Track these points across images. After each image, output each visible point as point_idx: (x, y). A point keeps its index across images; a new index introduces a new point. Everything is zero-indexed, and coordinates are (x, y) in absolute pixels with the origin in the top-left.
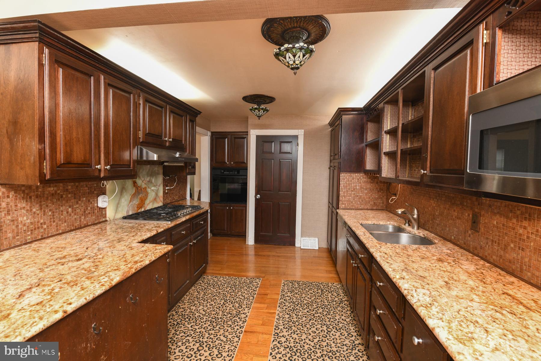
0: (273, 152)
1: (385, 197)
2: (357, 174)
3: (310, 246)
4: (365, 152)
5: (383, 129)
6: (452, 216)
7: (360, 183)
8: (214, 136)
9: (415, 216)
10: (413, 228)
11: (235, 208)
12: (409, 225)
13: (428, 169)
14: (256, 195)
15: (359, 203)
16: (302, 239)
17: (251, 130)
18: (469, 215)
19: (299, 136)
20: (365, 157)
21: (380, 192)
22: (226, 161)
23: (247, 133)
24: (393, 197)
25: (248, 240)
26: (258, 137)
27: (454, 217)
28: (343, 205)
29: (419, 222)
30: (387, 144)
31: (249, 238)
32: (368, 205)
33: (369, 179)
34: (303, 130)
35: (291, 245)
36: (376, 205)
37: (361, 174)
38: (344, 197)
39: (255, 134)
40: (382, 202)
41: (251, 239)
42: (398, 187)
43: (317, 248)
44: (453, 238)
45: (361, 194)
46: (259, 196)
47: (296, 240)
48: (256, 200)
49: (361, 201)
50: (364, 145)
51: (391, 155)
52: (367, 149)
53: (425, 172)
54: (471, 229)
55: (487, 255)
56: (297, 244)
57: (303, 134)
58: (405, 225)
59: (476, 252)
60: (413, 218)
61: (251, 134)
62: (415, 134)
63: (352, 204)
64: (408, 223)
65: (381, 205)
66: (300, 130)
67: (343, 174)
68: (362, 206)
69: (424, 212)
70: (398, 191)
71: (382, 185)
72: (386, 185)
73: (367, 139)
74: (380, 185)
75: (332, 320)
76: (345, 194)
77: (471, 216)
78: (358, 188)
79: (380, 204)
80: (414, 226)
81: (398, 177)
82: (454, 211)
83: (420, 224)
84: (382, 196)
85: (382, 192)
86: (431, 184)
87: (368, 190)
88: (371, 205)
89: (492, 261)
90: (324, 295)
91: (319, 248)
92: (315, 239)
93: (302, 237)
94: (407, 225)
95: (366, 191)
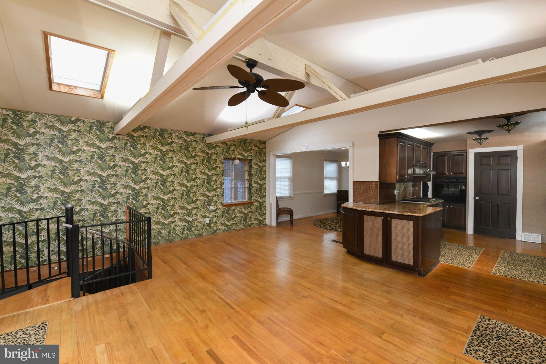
0: (491, 164)
8: (435, 155)
14: (475, 196)
17: (470, 149)
22: (446, 173)
23: (466, 151)
25: (468, 231)
26: (476, 154)
31: (469, 229)
41: (470, 229)
48: (475, 200)
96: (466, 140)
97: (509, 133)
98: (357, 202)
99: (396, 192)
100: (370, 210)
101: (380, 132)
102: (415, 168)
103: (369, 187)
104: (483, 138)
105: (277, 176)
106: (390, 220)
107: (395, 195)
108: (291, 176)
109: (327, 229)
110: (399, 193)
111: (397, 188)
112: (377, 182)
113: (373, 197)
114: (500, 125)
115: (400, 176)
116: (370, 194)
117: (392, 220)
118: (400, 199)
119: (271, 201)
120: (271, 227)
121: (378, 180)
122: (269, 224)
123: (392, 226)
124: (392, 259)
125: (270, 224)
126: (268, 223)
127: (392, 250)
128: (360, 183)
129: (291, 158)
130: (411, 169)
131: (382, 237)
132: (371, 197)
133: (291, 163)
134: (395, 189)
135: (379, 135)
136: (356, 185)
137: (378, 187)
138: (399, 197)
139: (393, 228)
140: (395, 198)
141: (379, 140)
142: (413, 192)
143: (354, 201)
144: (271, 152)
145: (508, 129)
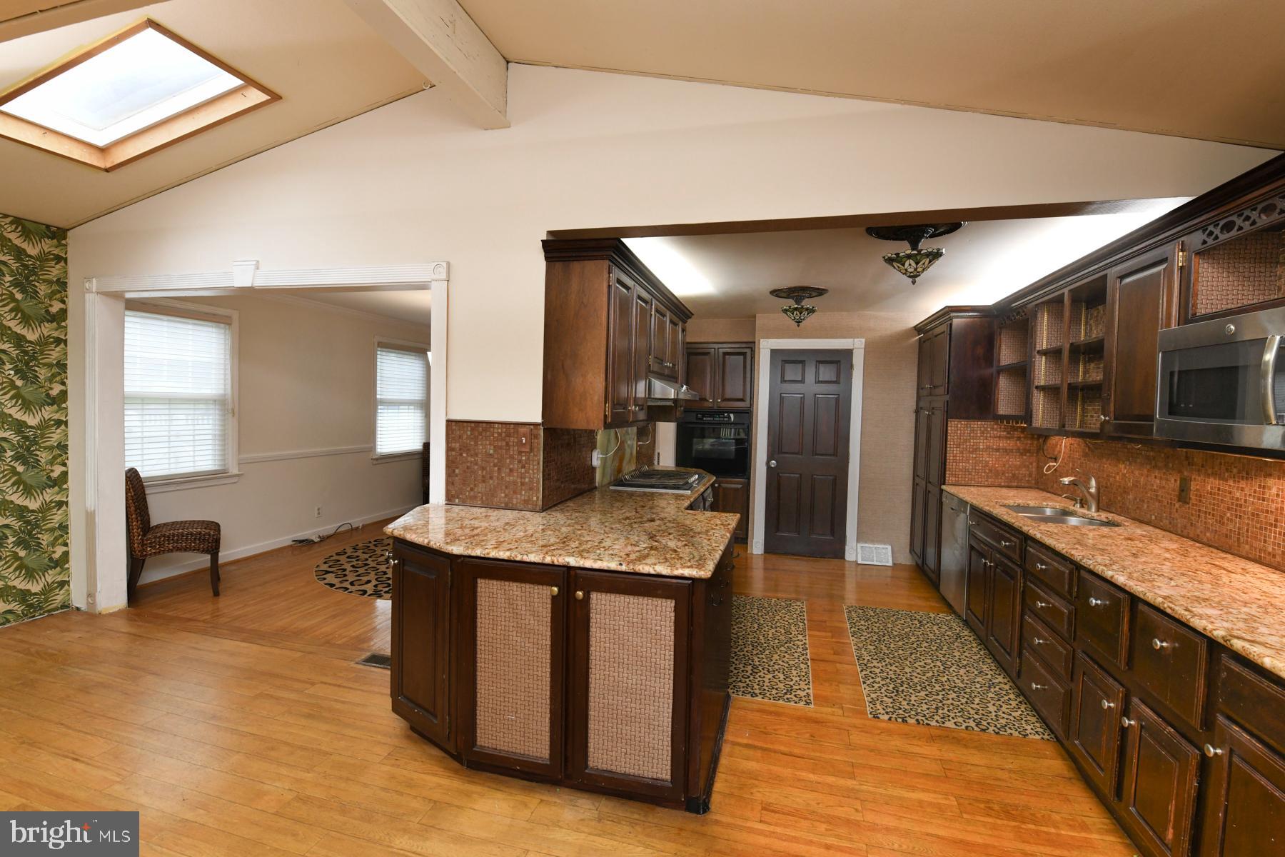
1: (1034, 464)
2: (979, 423)
3: (875, 558)
4: (997, 384)
5: (1035, 348)
6: (1153, 485)
7: (986, 439)
9: (1093, 490)
10: (1089, 509)
11: (723, 485)
12: (1082, 506)
13: (1112, 415)
15: (983, 474)
16: (859, 545)
18: (1175, 480)
19: (854, 351)
20: (997, 392)
21: (1025, 455)
24: (1051, 464)
27: (1155, 487)
28: (954, 479)
29: (1099, 500)
30: (1042, 372)
32: (1001, 478)
33: (1004, 431)
34: (863, 340)
35: (836, 557)
36: (1018, 478)
37: (989, 423)
38: (954, 464)
39: (769, 347)
40: (1028, 472)
42: (1061, 445)
43: (890, 564)
44: (1153, 517)
45: (987, 459)
46: (773, 462)
47: (847, 548)
49: (987, 471)
50: (994, 370)
51: (1051, 391)
52: (999, 378)
53: (1107, 418)
54: (1179, 501)
55: (1199, 533)
56: (850, 555)
57: (863, 346)
58: (1074, 506)
59: (1185, 533)
60: (1090, 494)
61: (761, 347)
62: (1091, 356)
63: (970, 476)
64: (1081, 503)
65: (1027, 479)
66: (856, 340)
67: (953, 423)
68: (990, 480)
69: (1109, 484)
70: (1060, 452)
71: (1029, 442)
72: (1035, 442)
73: (999, 361)
74: (1025, 442)
75: (947, 656)
76: (958, 458)
77: (1178, 482)
78: (981, 447)
79: (1025, 476)
80: (1091, 506)
81: (1064, 426)
82: (1156, 477)
83: (1100, 505)
84: (1027, 463)
85: (1028, 454)
86: (1116, 435)
87: (1001, 451)
88: (1007, 478)
89: (1205, 540)
90: (926, 627)
91: (894, 564)
92: (887, 546)
93: (858, 541)
94: (1078, 505)
95: (998, 454)
96: (755, 317)
97: (914, 283)
98: (463, 503)
99: (596, 459)
100: (504, 555)
101: (550, 233)
102: (653, 380)
103: (507, 444)
104: (807, 309)
105: (126, 389)
106: (587, 599)
107: (594, 469)
108: (229, 391)
109: (364, 592)
110: (604, 461)
111: (598, 444)
112: (536, 425)
113: (522, 484)
114: (897, 254)
115: (614, 406)
116: (511, 470)
117: (594, 596)
118: (606, 481)
119: (90, 503)
120: (92, 617)
121: (539, 419)
122: (83, 606)
123: (593, 621)
124: (591, 764)
125: (88, 603)
126: (78, 600)
127: (592, 725)
128: (472, 429)
129: (230, 324)
130: (644, 382)
131: (552, 673)
132: (515, 483)
133: (228, 342)
134: (594, 447)
135: (546, 244)
136: (460, 437)
137: (538, 444)
138: (603, 475)
139: (595, 632)
140: (593, 479)
141: (545, 263)
142: (638, 452)
143: (450, 498)
144: (89, 279)
145: (916, 269)
